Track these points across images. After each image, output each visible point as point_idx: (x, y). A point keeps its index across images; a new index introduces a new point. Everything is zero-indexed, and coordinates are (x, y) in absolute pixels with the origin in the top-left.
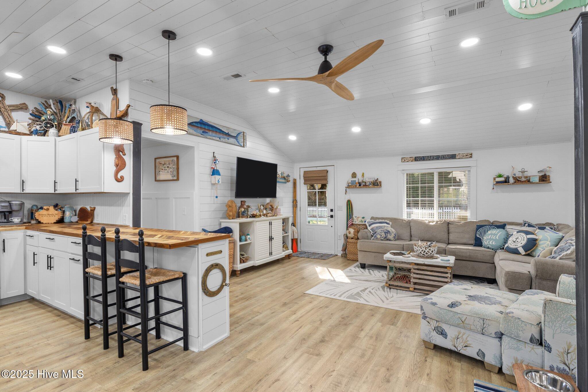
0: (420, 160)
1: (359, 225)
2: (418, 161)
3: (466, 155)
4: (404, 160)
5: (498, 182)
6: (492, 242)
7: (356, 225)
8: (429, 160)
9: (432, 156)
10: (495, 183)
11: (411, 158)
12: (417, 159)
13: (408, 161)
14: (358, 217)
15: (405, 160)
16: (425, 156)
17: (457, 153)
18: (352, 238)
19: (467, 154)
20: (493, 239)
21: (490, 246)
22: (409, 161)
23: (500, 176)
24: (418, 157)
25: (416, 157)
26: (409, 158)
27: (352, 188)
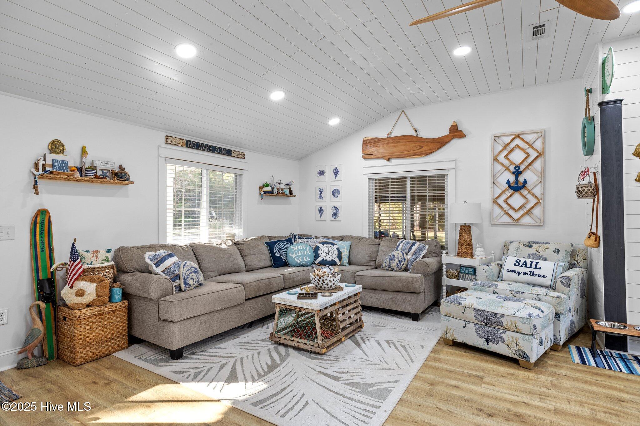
0: (192, 148)
1: (103, 269)
2: (190, 147)
3: (241, 155)
4: (169, 140)
5: (265, 193)
6: (306, 259)
7: (94, 270)
8: (204, 150)
9: (208, 145)
10: (263, 193)
11: (181, 140)
12: (189, 144)
13: (176, 145)
14: (96, 252)
15: (172, 142)
16: (200, 143)
17: (233, 149)
18: (88, 306)
19: (241, 153)
20: (305, 255)
21: (305, 263)
22: (178, 145)
23: (267, 186)
24: (190, 141)
25: (187, 141)
26: (178, 138)
27: (61, 179)
